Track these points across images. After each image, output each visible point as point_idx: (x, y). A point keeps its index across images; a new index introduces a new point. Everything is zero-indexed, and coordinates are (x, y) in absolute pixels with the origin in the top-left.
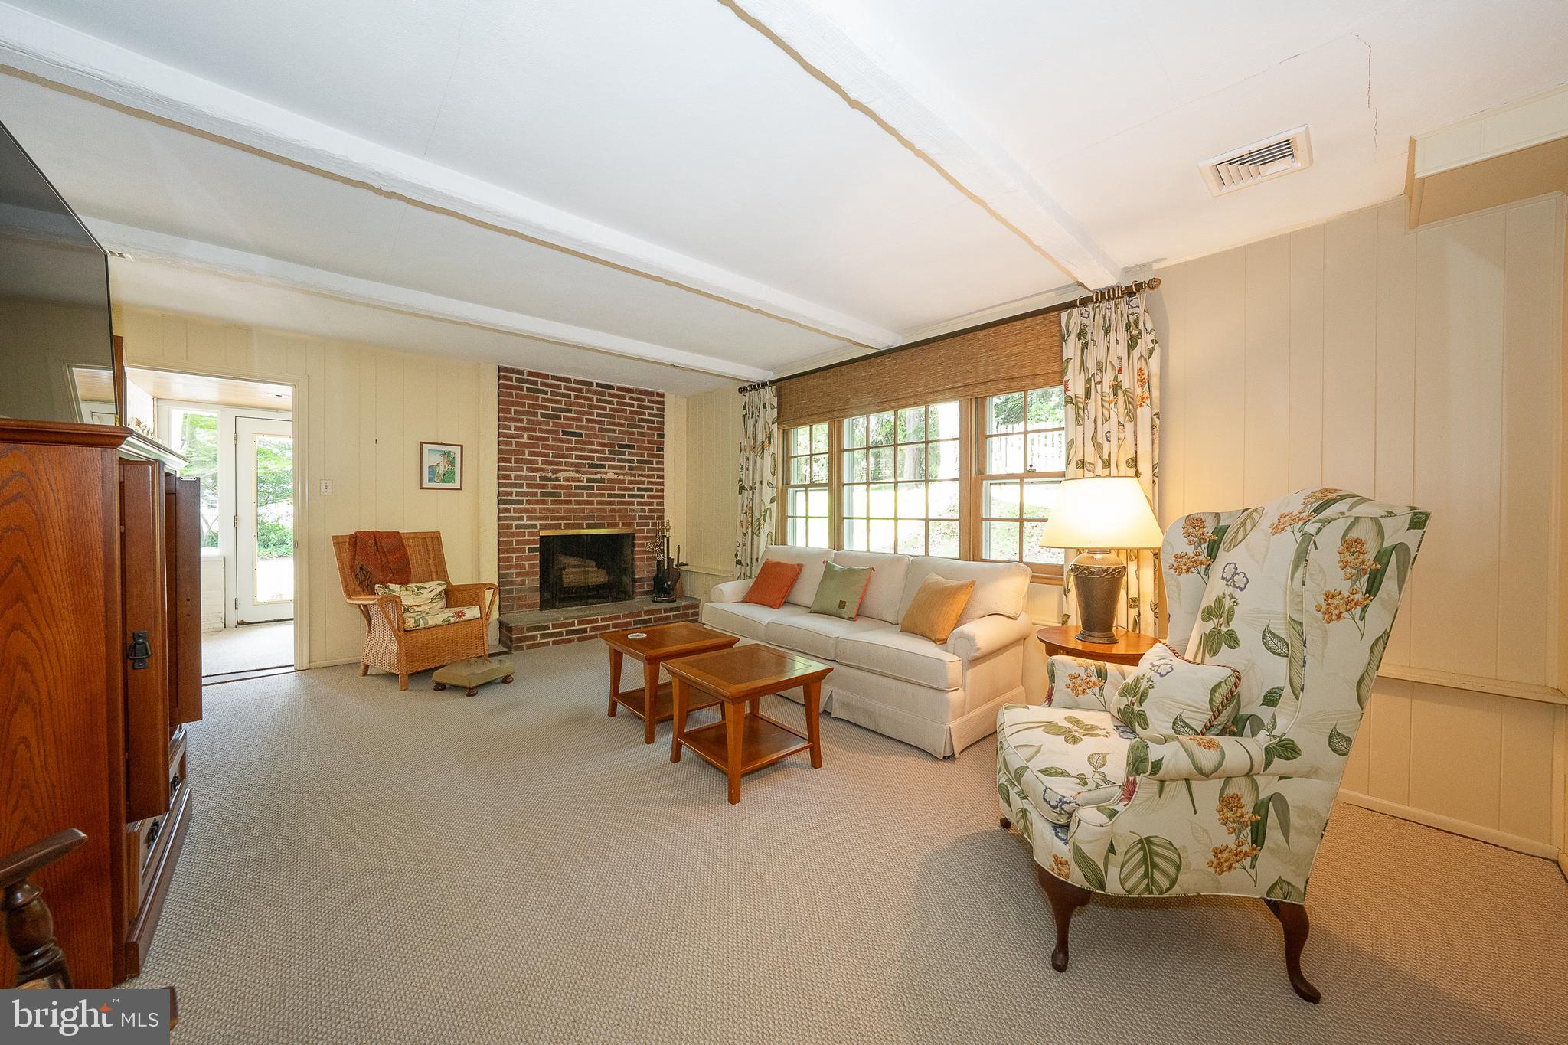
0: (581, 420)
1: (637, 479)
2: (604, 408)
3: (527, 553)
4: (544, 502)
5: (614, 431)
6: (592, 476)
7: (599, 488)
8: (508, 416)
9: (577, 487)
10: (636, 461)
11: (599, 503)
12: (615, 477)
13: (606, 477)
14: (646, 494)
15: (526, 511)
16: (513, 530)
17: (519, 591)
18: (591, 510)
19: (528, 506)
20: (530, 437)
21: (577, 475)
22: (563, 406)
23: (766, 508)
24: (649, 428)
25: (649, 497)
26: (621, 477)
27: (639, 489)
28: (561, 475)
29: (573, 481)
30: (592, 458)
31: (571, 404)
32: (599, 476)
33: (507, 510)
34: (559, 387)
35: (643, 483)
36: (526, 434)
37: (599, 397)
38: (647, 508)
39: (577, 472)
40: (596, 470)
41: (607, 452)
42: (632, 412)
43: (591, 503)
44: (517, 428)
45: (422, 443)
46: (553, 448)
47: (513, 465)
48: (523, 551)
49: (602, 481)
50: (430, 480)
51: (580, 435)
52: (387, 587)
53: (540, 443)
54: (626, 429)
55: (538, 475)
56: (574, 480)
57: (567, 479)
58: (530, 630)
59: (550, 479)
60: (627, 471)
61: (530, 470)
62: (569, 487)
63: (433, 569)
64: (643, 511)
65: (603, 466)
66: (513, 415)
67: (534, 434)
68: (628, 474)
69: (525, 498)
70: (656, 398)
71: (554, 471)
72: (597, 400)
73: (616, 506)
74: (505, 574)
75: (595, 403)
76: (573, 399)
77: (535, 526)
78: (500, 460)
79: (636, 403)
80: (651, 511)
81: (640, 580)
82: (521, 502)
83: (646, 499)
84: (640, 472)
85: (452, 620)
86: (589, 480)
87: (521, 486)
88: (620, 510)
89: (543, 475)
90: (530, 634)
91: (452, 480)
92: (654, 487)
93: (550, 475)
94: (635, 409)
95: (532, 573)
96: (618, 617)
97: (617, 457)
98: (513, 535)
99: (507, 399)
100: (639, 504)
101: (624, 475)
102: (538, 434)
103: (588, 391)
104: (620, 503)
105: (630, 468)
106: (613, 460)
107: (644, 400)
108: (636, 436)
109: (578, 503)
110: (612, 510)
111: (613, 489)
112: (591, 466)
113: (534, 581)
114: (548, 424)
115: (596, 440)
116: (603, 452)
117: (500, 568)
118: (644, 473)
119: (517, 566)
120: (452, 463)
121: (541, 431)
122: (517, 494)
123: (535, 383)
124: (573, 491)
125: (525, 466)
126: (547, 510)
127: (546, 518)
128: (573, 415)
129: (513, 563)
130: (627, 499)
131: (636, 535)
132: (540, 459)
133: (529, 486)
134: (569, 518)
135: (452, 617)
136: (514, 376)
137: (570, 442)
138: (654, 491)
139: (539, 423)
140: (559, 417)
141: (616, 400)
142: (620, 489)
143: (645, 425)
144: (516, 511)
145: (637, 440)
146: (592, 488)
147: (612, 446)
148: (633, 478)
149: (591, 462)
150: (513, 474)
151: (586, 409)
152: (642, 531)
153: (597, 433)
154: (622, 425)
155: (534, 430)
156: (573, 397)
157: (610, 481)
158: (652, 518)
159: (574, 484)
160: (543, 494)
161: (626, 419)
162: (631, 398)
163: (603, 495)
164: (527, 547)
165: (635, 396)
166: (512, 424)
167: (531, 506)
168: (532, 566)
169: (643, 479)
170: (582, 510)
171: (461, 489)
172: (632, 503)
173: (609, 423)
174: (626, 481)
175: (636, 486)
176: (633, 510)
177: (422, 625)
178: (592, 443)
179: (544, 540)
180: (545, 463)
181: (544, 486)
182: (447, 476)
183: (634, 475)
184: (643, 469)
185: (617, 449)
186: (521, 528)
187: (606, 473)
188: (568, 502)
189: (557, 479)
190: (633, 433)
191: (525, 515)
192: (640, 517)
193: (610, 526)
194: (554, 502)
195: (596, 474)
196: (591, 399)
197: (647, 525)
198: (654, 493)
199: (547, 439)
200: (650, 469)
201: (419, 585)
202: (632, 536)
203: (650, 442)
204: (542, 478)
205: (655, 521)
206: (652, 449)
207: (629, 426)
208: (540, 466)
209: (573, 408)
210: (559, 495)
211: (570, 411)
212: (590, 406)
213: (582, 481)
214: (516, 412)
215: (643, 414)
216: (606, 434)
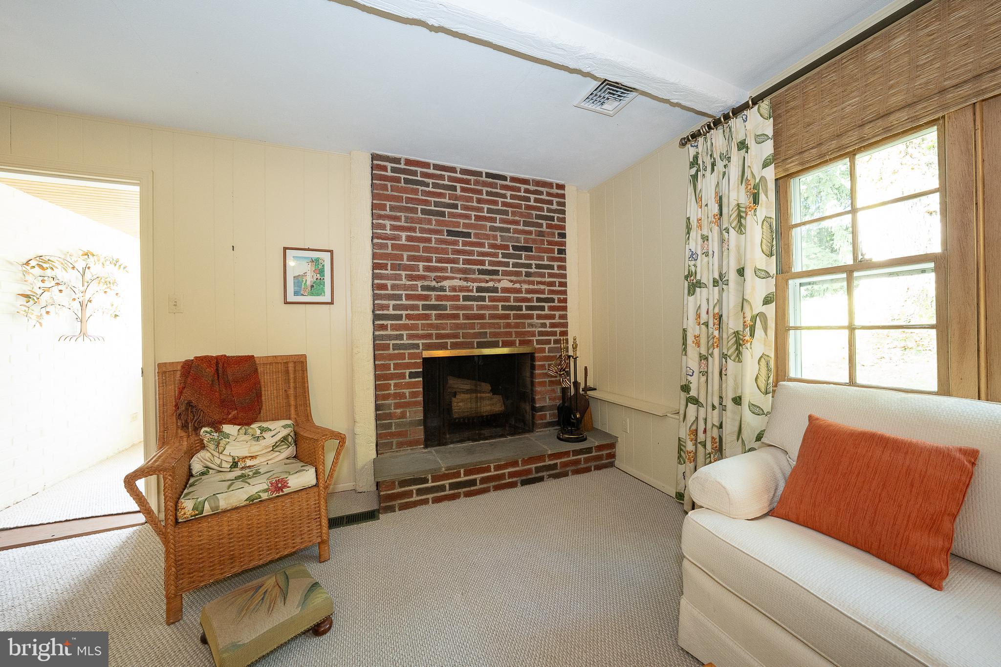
0: (468, 217)
1: (536, 287)
2: (495, 203)
3: (407, 380)
4: (427, 317)
5: (508, 231)
6: (483, 285)
7: (492, 299)
8: (383, 213)
9: (466, 298)
10: (534, 266)
11: (492, 317)
12: (510, 285)
13: (500, 285)
14: (546, 305)
15: (405, 327)
16: (391, 351)
17: (397, 425)
18: (483, 326)
19: (408, 322)
20: (409, 238)
21: (465, 284)
22: (447, 200)
23: (755, 312)
24: (549, 226)
25: (551, 308)
26: (517, 286)
27: (539, 300)
28: (446, 284)
29: (460, 291)
30: (482, 263)
31: (456, 198)
32: (491, 284)
33: (383, 327)
34: (442, 177)
35: (543, 292)
36: (404, 235)
37: (489, 189)
38: (548, 322)
39: (466, 280)
40: (487, 277)
41: (500, 256)
42: (528, 207)
43: (482, 317)
44: (394, 228)
45: (285, 249)
46: (436, 250)
47: (389, 272)
48: (403, 376)
49: (495, 290)
50: (296, 293)
51: (468, 235)
52: (218, 430)
53: (422, 245)
54: (521, 227)
55: (420, 283)
56: (462, 289)
57: (453, 289)
58: (403, 483)
59: (433, 289)
60: (523, 278)
61: (410, 278)
62: (456, 298)
63: (292, 403)
64: (544, 325)
65: (496, 272)
66: (388, 212)
67: (413, 234)
68: (525, 282)
69: (404, 313)
70: (555, 191)
71: (438, 279)
72: (488, 193)
73: (512, 321)
74: (383, 405)
75: (484, 196)
76: (459, 192)
77: (416, 346)
78: (375, 266)
79: (532, 197)
80: (553, 325)
81: (542, 409)
82: (399, 317)
83: (547, 312)
84: (539, 279)
85: (265, 496)
86: (479, 289)
87: (399, 297)
88: (517, 325)
89: (426, 283)
90: (403, 489)
91: (321, 293)
92: (556, 297)
93: (434, 283)
94: (532, 203)
95: (415, 404)
96: (515, 464)
97: (511, 261)
98: (391, 357)
99: (381, 192)
100: (539, 317)
101: (520, 282)
102: (418, 235)
103: (477, 183)
104: (517, 317)
105: (528, 275)
106: (507, 264)
107: (541, 193)
108: (533, 236)
109: (467, 317)
110: (508, 325)
111: (507, 299)
112: (481, 272)
113: (416, 413)
114: (429, 222)
115: (487, 242)
116: (496, 255)
117: (377, 397)
118: (543, 280)
119: (396, 396)
120: (321, 272)
121: (422, 230)
122: (395, 307)
123: (415, 173)
124: (461, 302)
125: (403, 273)
126: (431, 326)
127: (429, 336)
128: (459, 211)
129: (392, 392)
130: (524, 312)
131: (536, 355)
132: (421, 264)
133: (408, 297)
134: (456, 336)
135: (266, 491)
136: (389, 165)
137: (456, 243)
138: (556, 301)
139: (420, 221)
140: (443, 214)
141: (509, 193)
142: (517, 300)
143: (544, 223)
144: (394, 327)
145: (534, 241)
146: (483, 299)
147: (506, 247)
148: (531, 287)
149: (481, 267)
150: (389, 283)
151: (475, 204)
152: (543, 350)
153: (488, 232)
154: (517, 223)
155: (413, 229)
156: (458, 189)
157: (505, 290)
158: (554, 334)
159: (461, 294)
160: (425, 307)
161: (521, 215)
162: (526, 191)
163: (496, 308)
164: (407, 372)
165: (531, 188)
166: (388, 223)
167: (413, 322)
168: (414, 395)
169: (542, 287)
170: (472, 326)
171: (332, 303)
172: (531, 317)
173: (502, 221)
174: (523, 290)
175: (535, 296)
176: (531, 325)
177: (207, 510)
178: (482, 245)
179: (428, 362)
180: (427, 269)
181: (426, 298)
182: (316, 287)
183: (532, 283)
184: (543, 275)
185: (511, 251)
186: (400, 349)
187: (499, 281)
188: (456, 316)
189: (442, 289)
190: (530, 233)
191: (405, 333)
192: (541, 334)
193: (505, 344)
194: (439, 317)
195: (487, 282)
196: (480, 192)
197: (548, 342)
198: (556, 304)
199: (429, 240)
200: (551, 275)
201: (265, 425)
202: (531, 356)
203: (550, 243)
204: (424, 288)
205: (558, 337)
206: (552, 251)
207: (526, 224)
208: (421, 273)
209: (459, 203)
210: (444, 308)
211: (455, 206)
212: (479, 201)
213: (472, 291)
214: (392, 208)
215: (541, 209)
216: (498, 234)
